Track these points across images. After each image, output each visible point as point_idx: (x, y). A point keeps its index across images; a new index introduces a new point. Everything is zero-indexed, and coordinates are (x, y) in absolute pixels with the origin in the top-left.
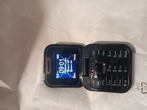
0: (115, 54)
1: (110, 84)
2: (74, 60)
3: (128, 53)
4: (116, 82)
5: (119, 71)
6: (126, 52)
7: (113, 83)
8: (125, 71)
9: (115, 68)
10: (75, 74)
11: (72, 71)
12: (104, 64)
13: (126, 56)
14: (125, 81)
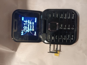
0: (66, 16)
1: (62, 38)
2: (36, 22)
3: (74, 16)
4: (66, 37)
5: (68, 29)
6: (73, 15)
7: (64, 38)
8: (73, 29)
9: (65, 26)
10: (35, 32)
11: (33, 30)
12: (57, 24)
13: (73, 18)
14: (72, 36)
